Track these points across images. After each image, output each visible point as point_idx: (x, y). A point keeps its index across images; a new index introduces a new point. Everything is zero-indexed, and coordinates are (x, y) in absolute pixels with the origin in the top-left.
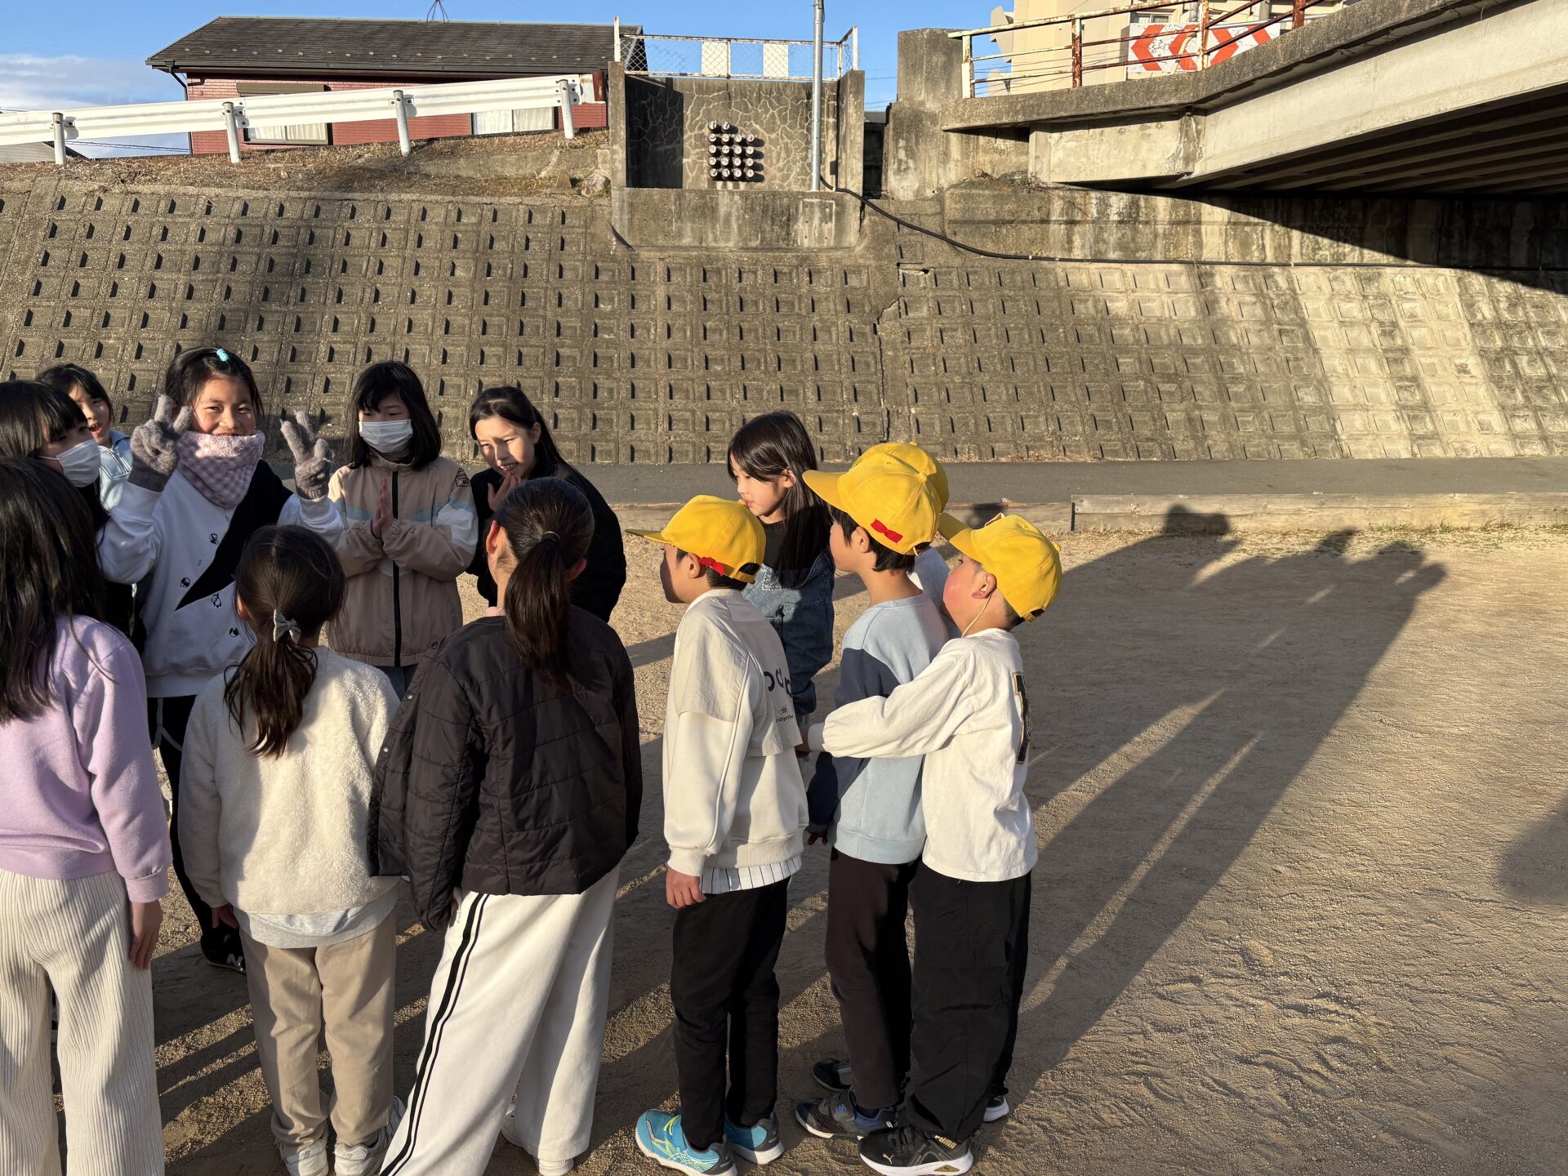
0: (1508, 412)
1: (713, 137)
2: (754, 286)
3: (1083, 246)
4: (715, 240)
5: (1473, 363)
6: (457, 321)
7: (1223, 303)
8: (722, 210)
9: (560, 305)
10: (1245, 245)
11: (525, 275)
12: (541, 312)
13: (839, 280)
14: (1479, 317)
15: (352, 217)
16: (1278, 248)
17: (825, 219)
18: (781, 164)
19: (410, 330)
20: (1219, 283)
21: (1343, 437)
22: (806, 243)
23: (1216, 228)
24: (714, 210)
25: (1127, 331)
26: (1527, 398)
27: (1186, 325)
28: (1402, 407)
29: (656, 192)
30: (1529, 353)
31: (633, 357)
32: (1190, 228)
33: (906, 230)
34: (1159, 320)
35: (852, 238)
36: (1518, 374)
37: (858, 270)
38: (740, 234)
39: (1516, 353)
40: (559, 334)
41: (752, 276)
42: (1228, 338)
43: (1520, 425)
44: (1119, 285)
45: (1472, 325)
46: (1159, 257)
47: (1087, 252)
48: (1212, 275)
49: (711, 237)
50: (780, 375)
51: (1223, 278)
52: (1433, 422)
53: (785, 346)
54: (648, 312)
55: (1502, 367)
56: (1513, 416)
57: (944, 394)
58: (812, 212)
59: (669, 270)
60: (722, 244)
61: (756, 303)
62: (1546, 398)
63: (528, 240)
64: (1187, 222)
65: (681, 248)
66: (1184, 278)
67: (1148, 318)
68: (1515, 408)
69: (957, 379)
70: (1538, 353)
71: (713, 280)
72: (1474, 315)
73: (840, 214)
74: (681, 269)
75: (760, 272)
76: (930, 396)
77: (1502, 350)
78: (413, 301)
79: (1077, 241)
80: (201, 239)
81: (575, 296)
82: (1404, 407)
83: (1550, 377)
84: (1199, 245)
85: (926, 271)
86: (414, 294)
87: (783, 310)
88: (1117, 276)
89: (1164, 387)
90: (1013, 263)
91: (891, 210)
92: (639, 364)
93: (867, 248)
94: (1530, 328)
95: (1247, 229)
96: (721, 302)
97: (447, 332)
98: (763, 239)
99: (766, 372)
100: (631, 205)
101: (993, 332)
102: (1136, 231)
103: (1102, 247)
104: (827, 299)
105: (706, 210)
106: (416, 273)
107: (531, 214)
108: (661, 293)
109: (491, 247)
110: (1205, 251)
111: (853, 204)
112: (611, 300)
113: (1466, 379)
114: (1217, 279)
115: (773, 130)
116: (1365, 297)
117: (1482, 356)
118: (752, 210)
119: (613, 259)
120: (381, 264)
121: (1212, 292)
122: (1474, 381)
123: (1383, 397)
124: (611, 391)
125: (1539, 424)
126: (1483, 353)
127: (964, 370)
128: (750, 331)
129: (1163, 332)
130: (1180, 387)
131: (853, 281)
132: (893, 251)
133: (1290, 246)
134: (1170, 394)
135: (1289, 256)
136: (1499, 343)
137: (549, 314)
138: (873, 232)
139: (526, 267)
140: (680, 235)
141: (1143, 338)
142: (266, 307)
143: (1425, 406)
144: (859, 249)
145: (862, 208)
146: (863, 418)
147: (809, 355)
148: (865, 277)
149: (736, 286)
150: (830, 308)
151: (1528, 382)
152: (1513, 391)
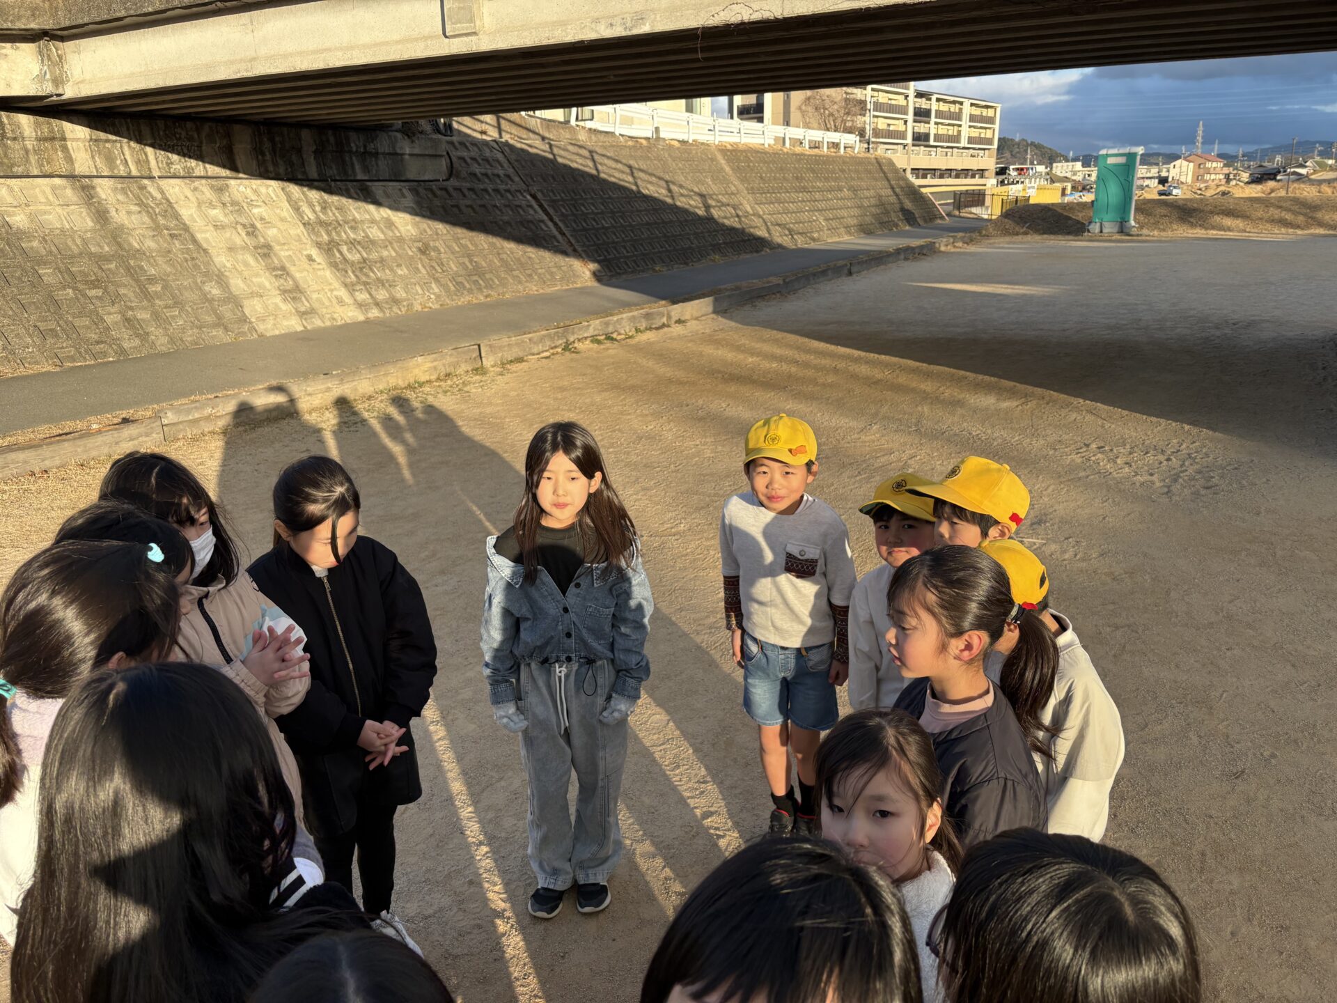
0: (350, 287)
5: (314, 252)
7: (113, 213)
10: (110, 160)
14: (306, 218)
16: (138, 162)
20: (102, 195)
21: (253, 320)
23: (80, 144)
25: (35, 244)
26: (357, 276)
27: (89, 235)
30: (346, 243)
32: (57, 143)
34: (62, 231)
36: (344, 259)
39: (338, 244)
42: (130, 244)
43: (360, 296)
45: (304, 224)
46: (36, 172)
48: (93, 188)
51: (104, 190)
52: (308, 301)
55: (334, 255)
56: (353, 290)
62: (368, 276)
64: (53, 139)
66: (69, 192)
67: (51, 230)
68: (353, 285)
70: (351, 243)
72: (303, 218)
77: (329, 242)
82: (285, 291)
83: (364, 260)
84: (71, 160)
89: (92, 293)
94: (340, 225)
95: (107, 145)
102: (6, 147)
113: (315, 265)
114: (98, 189)
116: (224, 204)
117: (319, 248)
121: (99, 203)
122: (320, 267)
123: (267, 284)
125: (370, 294)
126: (319, 245)
129: (70, 242)
130: (106, 291)
133: (148, 161)
134: (100, 298)
135: (150, 169)
136: (326, 237)
141: (54, 249)
143: (298, 289)
151: (352, 264)
152: (346, 272)
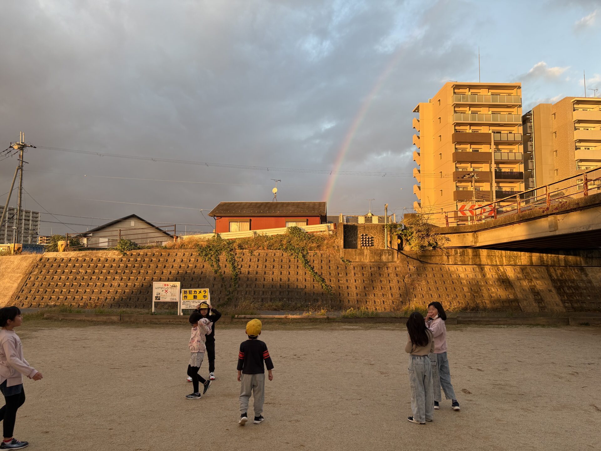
1: (362, 237)
2: (374, 271)
3: (452, 261)
4: (364, 260)
5: (553, 289)
6: (307, 279)
7: (488, 275)
8: (365, 253)
9: (330, 275)
10: (492, 260)
11: (322, 268)
12: (326, 277)
13: (394, 269)
14: (553, 278)
15: (282, 255)
16: (500, 261)
17: (389, 255)
18: (377, 243)
19: (297, 281)
20: (486, 270)
21: (521, 307)
22: (385, 261)
23: (484, 257)
24: (363, 253)
25: (465, 281)
26: (567, 298)
27: (479, 280)
28: (535, 300)
29: (350, 250)
30: (567, 287)
31: (348, 287)
32: (478, 257)
33: (408, 258)
34: (472, 278)
35: (396, 259)
36: (565, 292)
37: (398, 267)
38: (369, 259)
39: (564, 287)
40: (330, 282)
41: (373, 268)
42: (490, 283)
43: (567, 305)
44: (462, 270)
45: (551, 280)
46: (471, 264)
47: (453, 262)
48: (484, 268)
49: (363, 259)
50: (382, 291)
51: (487, 268)
52: (544, 304)
53: (383, 284)
54: (350, 276)
55: (561, 291)
56: (565, 302)
57: (422, 296)
58: (386, 254)
59: (354, 267)
60: (365, 261)
61: (375, 274)
62: (573, 298)
63: (322, 260)
64: (477, 255)
65: (356, 262)
66: (477, 269)
67: (469, 278)
68: (565, 300)
69: (425, 292)
70: (569, 287)
71: (364, 269)
72: (551, 278)
73: (393, 254)
74: (357, 267)
75: (375, 267)
76: (418, 296)
77: (560, 286)
78: (297, 274)
79: (450, 260)
80: (250, 261)
81: (333, 273)
82: (536, 300)
83: (573, 293)
84: (480, 261)
85: (414, 267)
86: (297, 272)
87: (382, 276)
88: (461, 268)
89: (475, 295)
90: (435, 265)
91: (405, 253)
92: (349, 288)
93: (400, 262)
94: (566, 281)
95: (492, 257)
96: (366, 274)
97: (305, 281)
98: (375, 260)
99: (379, 290)
100: (344, 253)
101: (432, 281)
102: (464, 257)
103: (457, 261)
104: (391, 273)
105: (362, 253)
106: (298, 268)
107: (322, 255)
108: (353, 272)
109: (314, 262)
110: (482, 262)
111: (396, 252)
112: (341, 274)
113: (551, 293)
114: (485, 268)
115: (375, 235)
116: (523, 273)
117: (555, 288)
118: (372, 253)
119: (341, 265)
120: (290, 266)
121: (484, 272)
122: (553, 294)
123: (531, 297)
124: (343, 294)
125: (572, 304)
127: (426, 290)
128: (374, 281)
129: (473, 281)
130: (479, 294)
131: (397, 269)
132: (406, 263)
134: (477, 296)
135: (503, 263)
136: (559, 284)
137: (328, 277)
138: (401, 258)
139: (322, 266)
140: (356, 259)
141: (469, 283)
142: (265, 276)
143: (541, 299)
144: (398, 262)
145: (398, 253)
146: (403, 301)
147: (388, 286)
148: (400, 268)
149: (370, 271)
150: (392, 275)
151: (567, 294)
152: (564, 296)
